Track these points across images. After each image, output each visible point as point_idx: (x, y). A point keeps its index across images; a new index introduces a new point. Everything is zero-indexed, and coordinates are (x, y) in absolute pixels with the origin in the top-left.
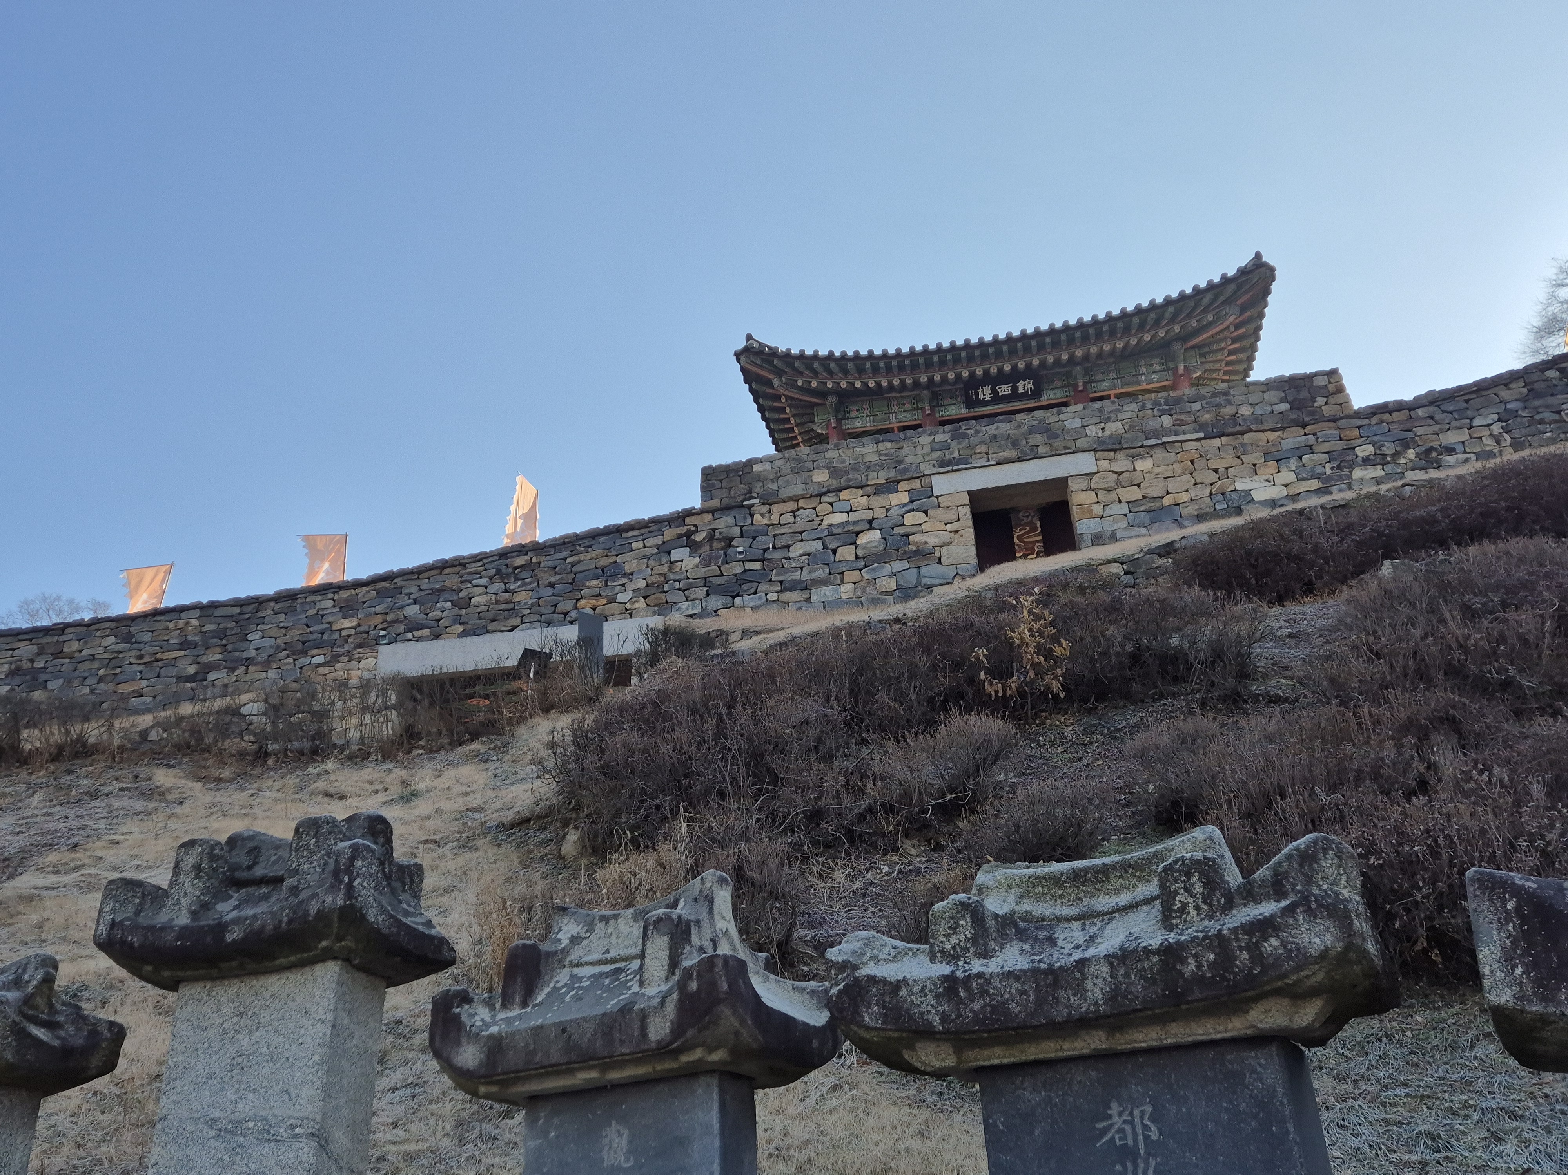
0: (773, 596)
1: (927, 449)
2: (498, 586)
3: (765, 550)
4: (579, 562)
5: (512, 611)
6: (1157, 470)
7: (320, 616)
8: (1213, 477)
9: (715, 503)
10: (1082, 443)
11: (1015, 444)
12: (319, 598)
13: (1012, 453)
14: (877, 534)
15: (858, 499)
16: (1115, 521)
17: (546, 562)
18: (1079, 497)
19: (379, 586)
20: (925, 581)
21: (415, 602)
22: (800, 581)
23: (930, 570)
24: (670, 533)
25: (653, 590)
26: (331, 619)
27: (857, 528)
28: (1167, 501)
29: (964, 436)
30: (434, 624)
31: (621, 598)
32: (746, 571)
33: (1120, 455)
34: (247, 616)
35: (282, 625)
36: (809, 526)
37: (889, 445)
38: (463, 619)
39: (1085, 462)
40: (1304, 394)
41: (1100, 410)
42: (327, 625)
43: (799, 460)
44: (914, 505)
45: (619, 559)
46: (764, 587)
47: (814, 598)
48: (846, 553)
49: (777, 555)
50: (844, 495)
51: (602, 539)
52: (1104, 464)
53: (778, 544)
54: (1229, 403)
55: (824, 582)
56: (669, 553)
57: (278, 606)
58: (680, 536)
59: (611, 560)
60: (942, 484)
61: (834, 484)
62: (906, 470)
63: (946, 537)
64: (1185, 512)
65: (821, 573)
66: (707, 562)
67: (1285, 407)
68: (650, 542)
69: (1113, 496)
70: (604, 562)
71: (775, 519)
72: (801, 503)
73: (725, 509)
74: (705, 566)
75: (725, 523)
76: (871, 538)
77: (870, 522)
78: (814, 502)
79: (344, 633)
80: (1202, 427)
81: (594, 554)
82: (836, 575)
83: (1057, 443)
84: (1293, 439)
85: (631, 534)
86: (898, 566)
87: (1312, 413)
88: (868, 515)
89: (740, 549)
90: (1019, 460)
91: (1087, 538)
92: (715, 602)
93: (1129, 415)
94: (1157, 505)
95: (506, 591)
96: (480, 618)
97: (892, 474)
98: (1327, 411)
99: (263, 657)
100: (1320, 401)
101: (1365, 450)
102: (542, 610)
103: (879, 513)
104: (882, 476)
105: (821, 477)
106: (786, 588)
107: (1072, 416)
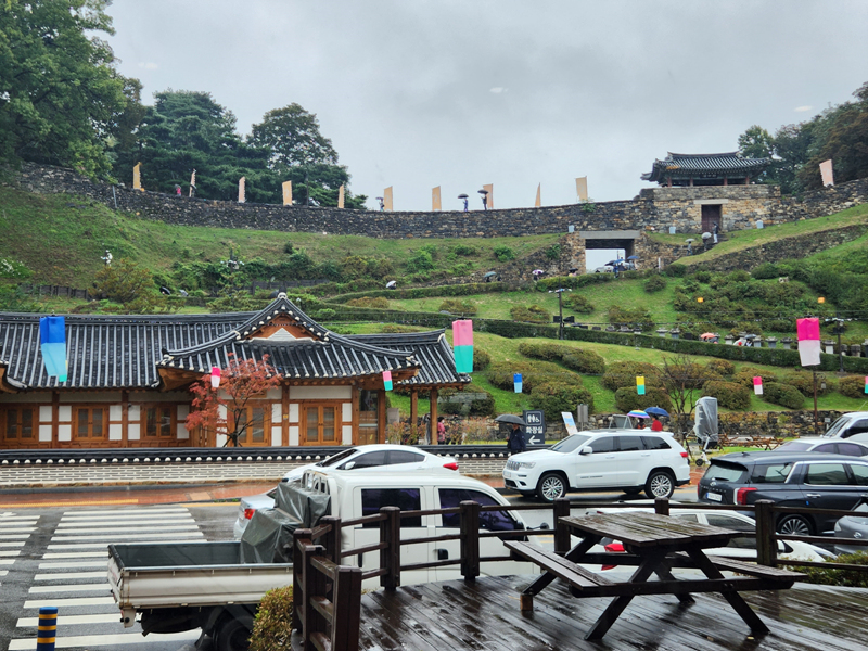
1: (693, 192)
3: (657, 213)
4: (613, 209)
6: (741, 204)
8: (751, 207)
9: (645, 199)
10: (726, 196)
11: (712, 194)
12: (552, 210)
13: (712, 196)
15: (677, 203)
16: (730, 215)
17: (605, 207)
18: (724, 209)
19: (565, 208)
20: (690, 224)
21: (574, 214)
23: (692, 222)
24: (633, 205)
28: (741, 212)
29: (702, 190)
33: (733, 200)
34: (534, 213)
37: (685, 189)
39: (726, 201)
40: (772, 190)
41: (731, 187)
43: (665, 190)
44: (690, 206)
49: (659, 214)
50: (674, 201)
51: (618, 204)
52: (730, 202)
53: (660, 211)
54: (757, 190)
57: (541, 211)
59: (621, 209)
60: (696, 202)
61: (672, 198)
62: (688, 197)
63: (696, 214)
64: (744, 215)
65: (669, 219)
67: (768, 193)
68: (629, 206)
69: (731, 209)
70: (619, 210)
71: (659, 205)
72: (665, 202)
73: (647, 200)
74: (644, 215)
75: (648, 204)
76: (680, 213)
78: (668, 202)
80: (751, 195)
81: (616, 207)
83: (721, 195)
84: (768, 201)
85: (625, 203)
87: (773, 195)
88: (680, 207)
89: (652, 212)
90: (713, 198)
91: (725, 218)
93: (736, 189)
94: (739, 213)
95: (596, 214)
97: (685, 197)
98: (776, 195)
100: (775, 192)
101: (780, 206)
103: (682, 207)
104: (683, 198)
105: (669, 196)
106: (661, 222)
107: (725, 188)
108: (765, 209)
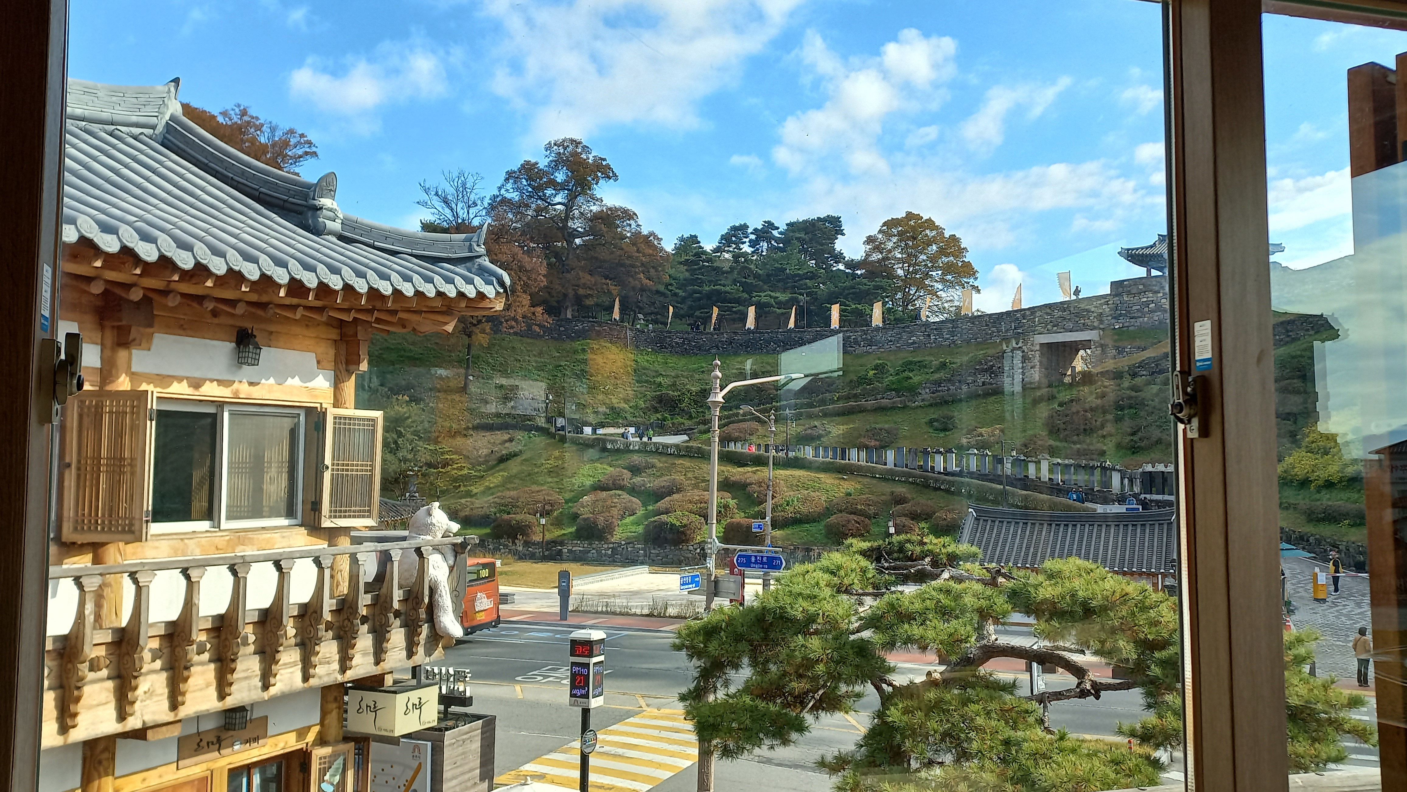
4: (1080, 307)
5: (1064, 320)
7: (1017, 319)
9: (1113, 293)
12: (1018, 313)
14: (1154, 305)
19: (1030, 311)
21: (1040, 316)
22: (1134, 316)
24: (1103, 301)
25: (1098, 316)
26: (1020, 320)
27: (1149, 303)
30: (1045, 322)
31: (1091, 318)
32: (1121, 313)
34: (1000, 318)
35: (1009, 320)
36: (1137, 301)
45: (1090, 307)
46: (1125, 317)
48: (1146, 309)
49: (1129, 309)
57: (1006, 315)
58: (1105, 302)
61: (1144, 290)
65: (1140, 315)
66: (1111, 309)
70: (1086, 308)
73: (1116, 295)
75: (1116, 299)
77: (1152, 301)
78: (1138, 295)
79: (1025, 323)
82: (1143, 315)
85: (1094, 300)
86: (1159, 313)
89: (1120, 307)
92: (1113, 321)
103: (1155, 299)
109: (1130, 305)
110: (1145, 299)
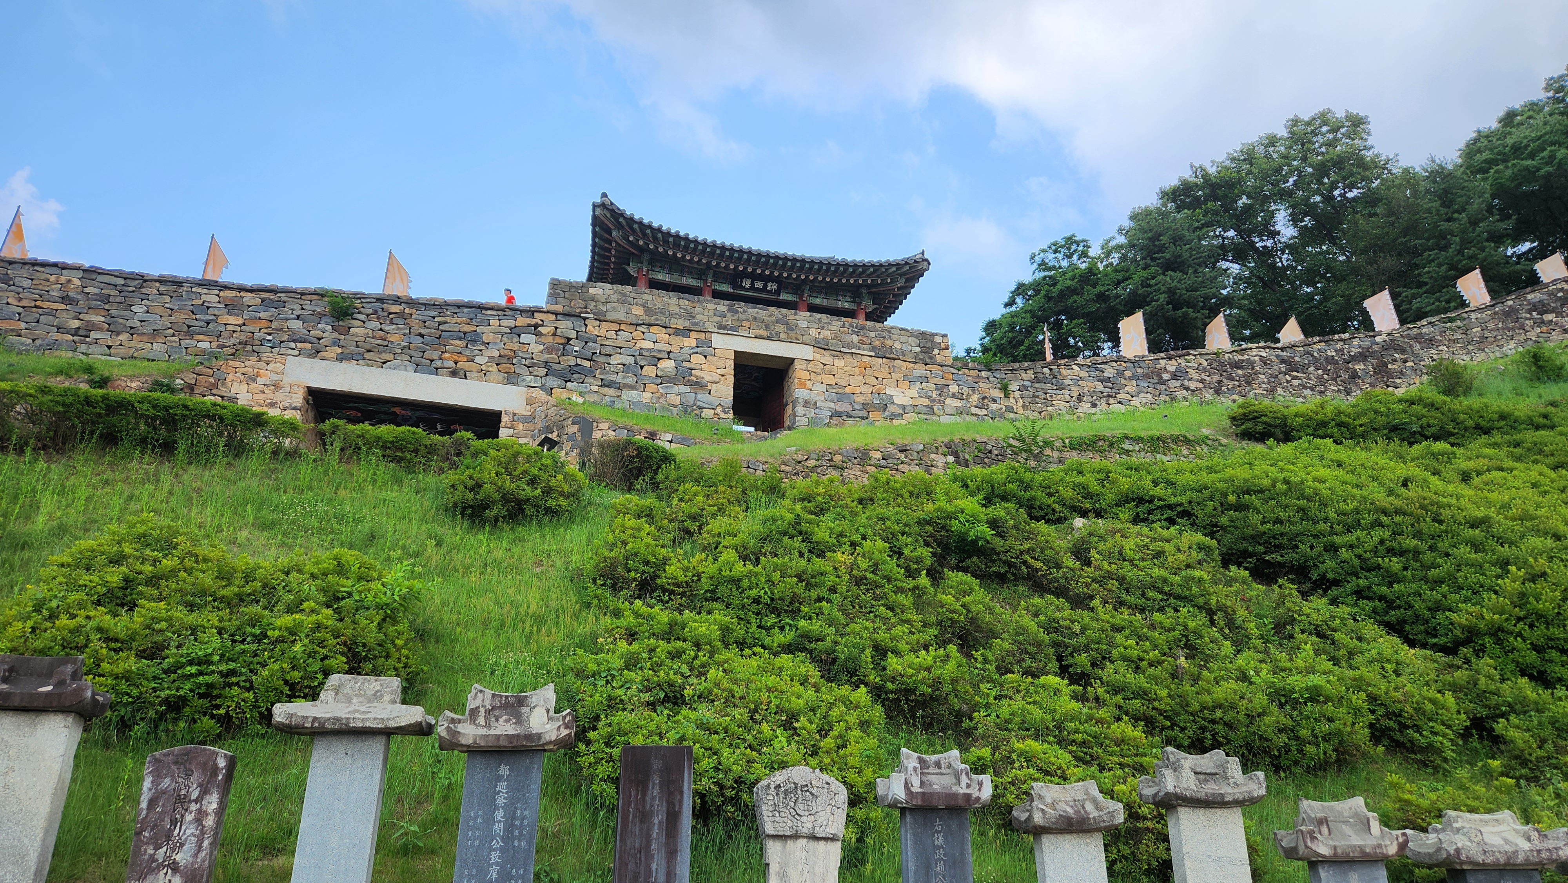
0: (595, 388)
1: (711, 313)
2: (375, 324)
3: (593, 354)
4: (446, 323)
5: (386, 347)
6: (846, 369)
8: (875, 382)
9: (559, 308)
10: (806, 338)
11: (767, 327)
12: (206, 291)
13: (765, 333)
14: (671, 364)
15: (662, 335)
16: (818, 395)
17: (417, 315)
18: (799, 373)
19: (264, 295)
20: (699, 403)
21: (298, 317)
22: (615, 383)
23: (703, 397)
24: (522, 321)
25: (505, 361)
26: (216, 313)
27: (660, 356)
28: (847, 390)
29: (737, 312)
30: (316, 341)
31: (478, 359)
32: (577, 365)
33: (827, 353)
34: (131, 289)
35: (167, 305)
36: (626, 344)
37: (687, 302)
38: (341, 343)
39: (806, 352)
40: (929, 345)
41: (820, 320)
42: (213, 317)
43: (625, 295)
44: (699, 350)
45: (478, 329)
46: (589, 380)
47: (624, 397)
48: (650, 371)
49: (602, 359)
50: (652, 329)
51: (466, 310)
52: (817, 356)
53: (603, 352)
54: (890, 338)
55: (632, 388)
56: (519, 336)
57: (162, 288)
58: (529, 325)
59: (473, 328)
60: (720, 341)
61: (647, 319)
62: (696, 324)
63: (716, 378)
64: (857, 399)
65: (631, 380)
66: (549, 350)
67: (919, 349)
68: (505, 322)
69: (819, 378)
70: (467, 328)
71: (603, 332)
72: (623, 327)
73: (566, 315)
74: (548, 353)
75: (566, 326)
76: (668, 365)
77: (669, 353)
78: (632, 329)
79: (230, 328)
80: (873, 349)
81: (459, 320)
82: (641, 384)
83: (792, 334)
84: (919, 370)
85: (490, 312)
86: (683, 389)
87: (931, 358)
88: (669, 348)
89: (576, 348)
90: (768, 338)
91: (800, 401)
92: (551, 381)
93: (835, 328)
94: (841, 391)
95: (381, 330)
96: (358, 346)
97: (687, 324)
98: (939, 359)
99: (148, 329)
100: (936, 351)
101: (954, 389)
102: (412, 353)
103: (675, 349)
104: (680, 324)
105: (638, 311)
106: (605, 384)
107: (802, 318)
108: (913, 392)
109: (608, 350)
110: (647, 345)
